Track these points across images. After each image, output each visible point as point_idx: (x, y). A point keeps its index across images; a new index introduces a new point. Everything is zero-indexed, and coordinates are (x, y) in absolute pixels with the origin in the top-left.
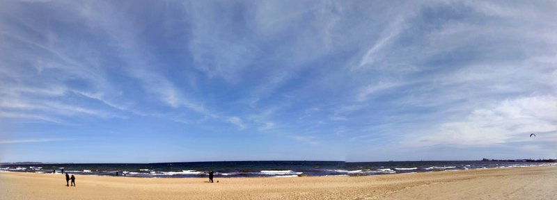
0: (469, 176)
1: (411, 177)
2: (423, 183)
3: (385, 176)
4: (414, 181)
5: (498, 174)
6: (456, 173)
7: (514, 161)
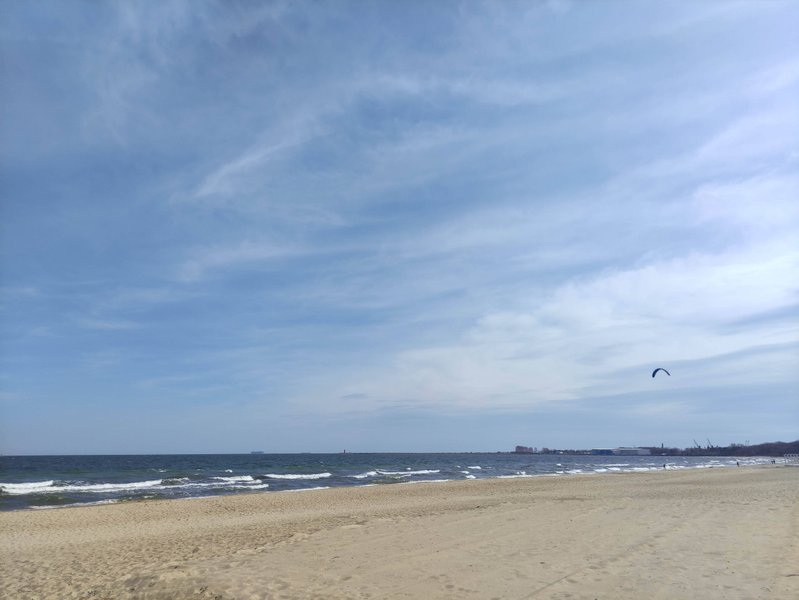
0: (478, 498)
1: (314, 501)
2: (347, 519)
3: (235, 498)
4: (319, 513)
5: (565, 493)
6: (441, 489)
7: (608, 452)
